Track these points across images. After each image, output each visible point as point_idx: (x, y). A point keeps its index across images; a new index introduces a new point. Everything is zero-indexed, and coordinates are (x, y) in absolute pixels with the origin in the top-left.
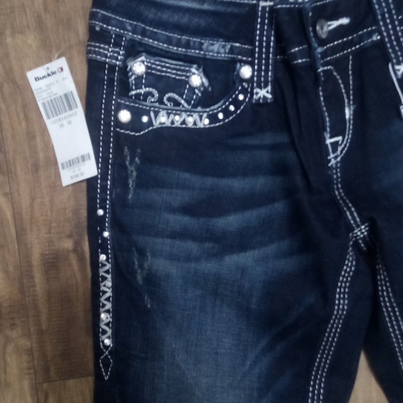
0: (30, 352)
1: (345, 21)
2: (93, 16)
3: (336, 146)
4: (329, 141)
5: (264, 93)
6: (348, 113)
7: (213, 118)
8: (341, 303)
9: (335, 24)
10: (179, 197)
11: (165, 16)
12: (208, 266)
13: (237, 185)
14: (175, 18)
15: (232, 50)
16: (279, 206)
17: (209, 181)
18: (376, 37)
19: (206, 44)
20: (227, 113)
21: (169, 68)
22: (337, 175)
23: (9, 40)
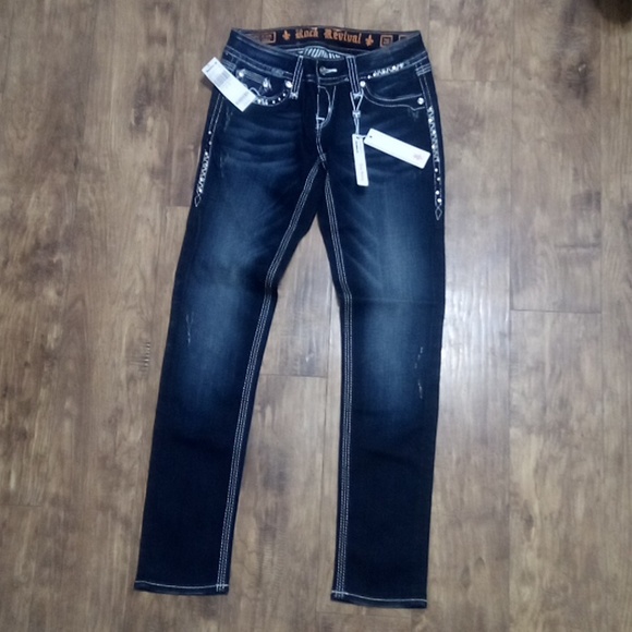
0: (163, 191)
1: (335, 70)
2: (226, 48)
3: (321, 122)
4: (318, 118)
5: (295, 95)
6: (330, 110)
7: (270, 102)
8: (308, 186)
9: (330, 71)
10: (247, 133)
11: (258, 54)
12: (254, 165)
13: (275, 133)
14: (262, 56)
15: (284, 75)
16: (291, 144)
17: (262, 129)
18: (346, 80)
19: (273, 69)
20: (277, 101)
21: (255, 77)
22: (318, 134)
23: (185, 53)
